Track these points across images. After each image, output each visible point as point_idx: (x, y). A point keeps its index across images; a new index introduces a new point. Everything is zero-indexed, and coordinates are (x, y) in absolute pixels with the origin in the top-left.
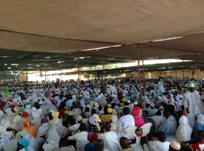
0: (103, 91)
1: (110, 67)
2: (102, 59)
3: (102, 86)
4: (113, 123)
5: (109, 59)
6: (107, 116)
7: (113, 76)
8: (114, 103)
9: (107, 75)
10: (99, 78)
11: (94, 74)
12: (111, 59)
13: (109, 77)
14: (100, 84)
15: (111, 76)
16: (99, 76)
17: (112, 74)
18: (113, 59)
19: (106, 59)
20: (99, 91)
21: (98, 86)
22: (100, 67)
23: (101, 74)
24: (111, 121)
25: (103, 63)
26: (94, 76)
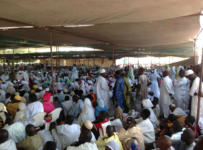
0: (12, 78)
1: (22, 52)
2: (12, 42)
3: (11, 72)
4: (21, 111)
5: (20, 42)
6: (14, 105)
7: (25, 62)
8: (24, 90)
9: (19, 60)
10: (9, 64)
11: (3, 58)
12: (22, 43)
13: (21, 63)
14: (9, 71)
15: (23, 62)
16: (9, 61)
17: (24, 59)
18: (25, 42)
19: (17, 42)
20: (8, 77)
21: (7, 72)
22: (9, 51)
23: (11, 59)
24: (18, 110)
25: (12, 46)
26: (2, 61)
